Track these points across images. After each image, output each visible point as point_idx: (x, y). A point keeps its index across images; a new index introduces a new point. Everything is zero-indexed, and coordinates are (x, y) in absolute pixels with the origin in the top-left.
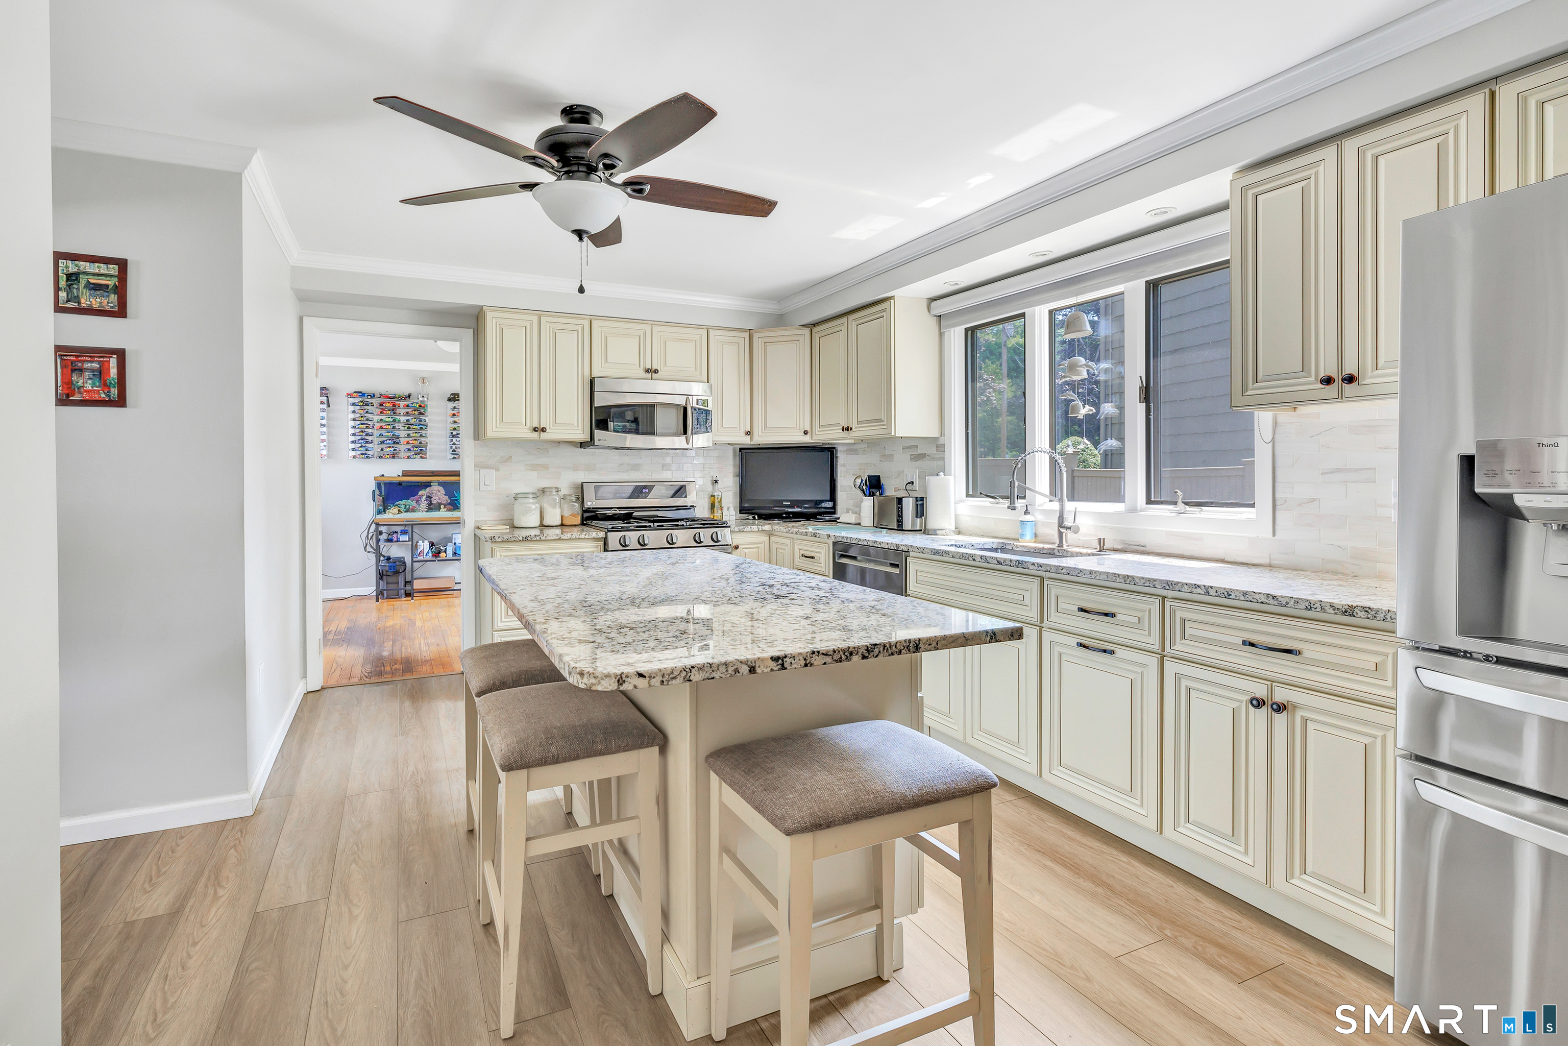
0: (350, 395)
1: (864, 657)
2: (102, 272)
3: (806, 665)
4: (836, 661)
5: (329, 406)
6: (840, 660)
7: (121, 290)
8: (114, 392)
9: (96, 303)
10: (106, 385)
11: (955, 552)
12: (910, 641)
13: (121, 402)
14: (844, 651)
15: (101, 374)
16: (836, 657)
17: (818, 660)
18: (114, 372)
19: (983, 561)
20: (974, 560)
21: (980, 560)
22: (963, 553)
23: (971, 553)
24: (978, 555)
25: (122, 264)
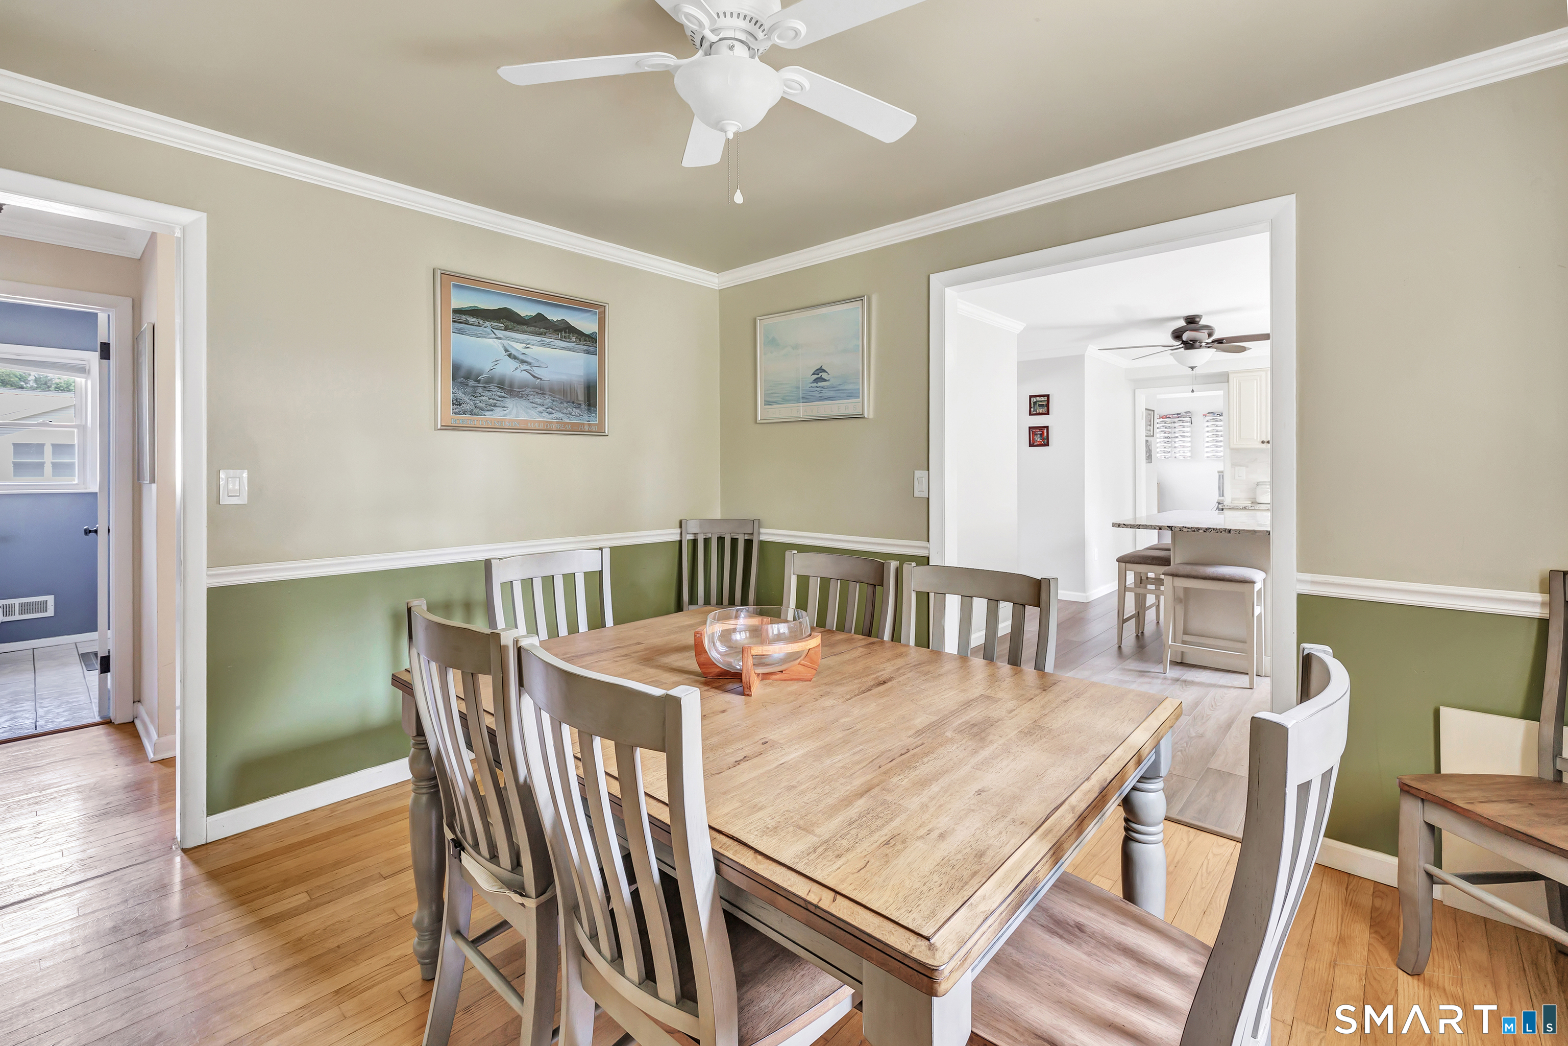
0: (1205, 415)
1: (1204, 531)
2: (1043, 400)
3: (1180, 530)
4: (1193, 531)
5: (1192, 424)
6: (1194, 531)
7: (1048, 406)
8: (1046, 441)
9: (1041, 411)
10: (1043, 439)
12: (1226, 529)
13: (1047, 445)
14: (1196, 528)
15: (1042, 435)
16: (1193, 529)
17: (1185, 530)
18: (1045, 434)
25: (1048, 396)
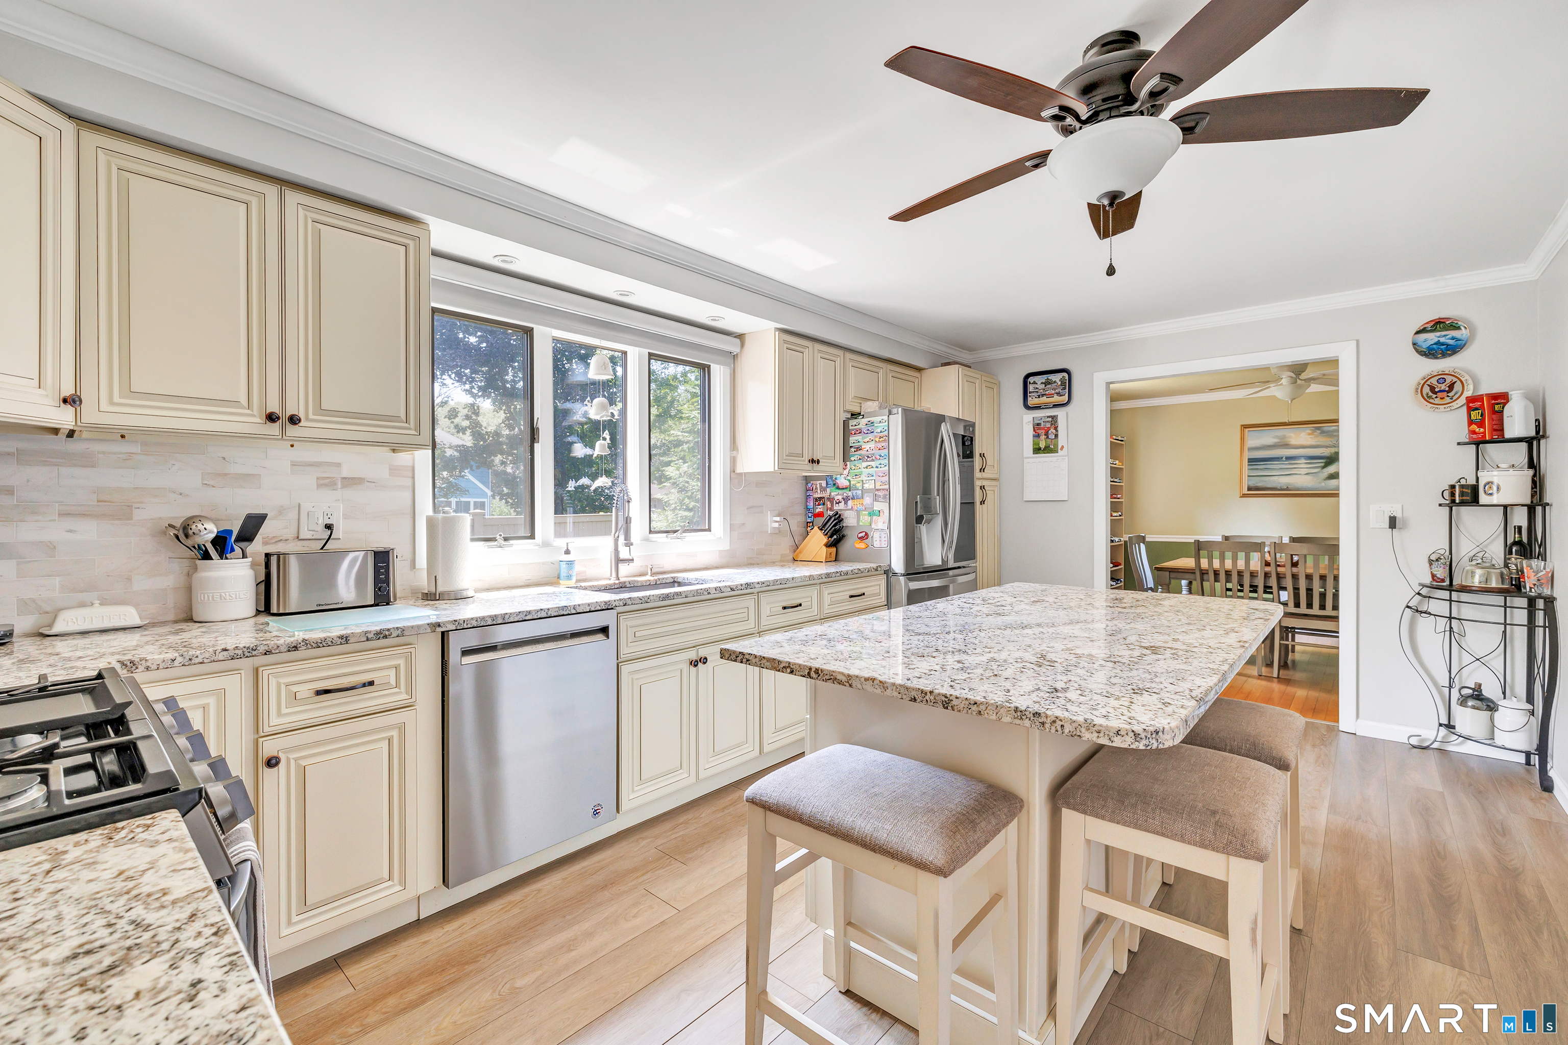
11: (688, 591)
19: (718, 592)
20: (709, 593)
21: (715, 592)
22: (697, 590)
23: (705, 587)
24: (712, 588)
